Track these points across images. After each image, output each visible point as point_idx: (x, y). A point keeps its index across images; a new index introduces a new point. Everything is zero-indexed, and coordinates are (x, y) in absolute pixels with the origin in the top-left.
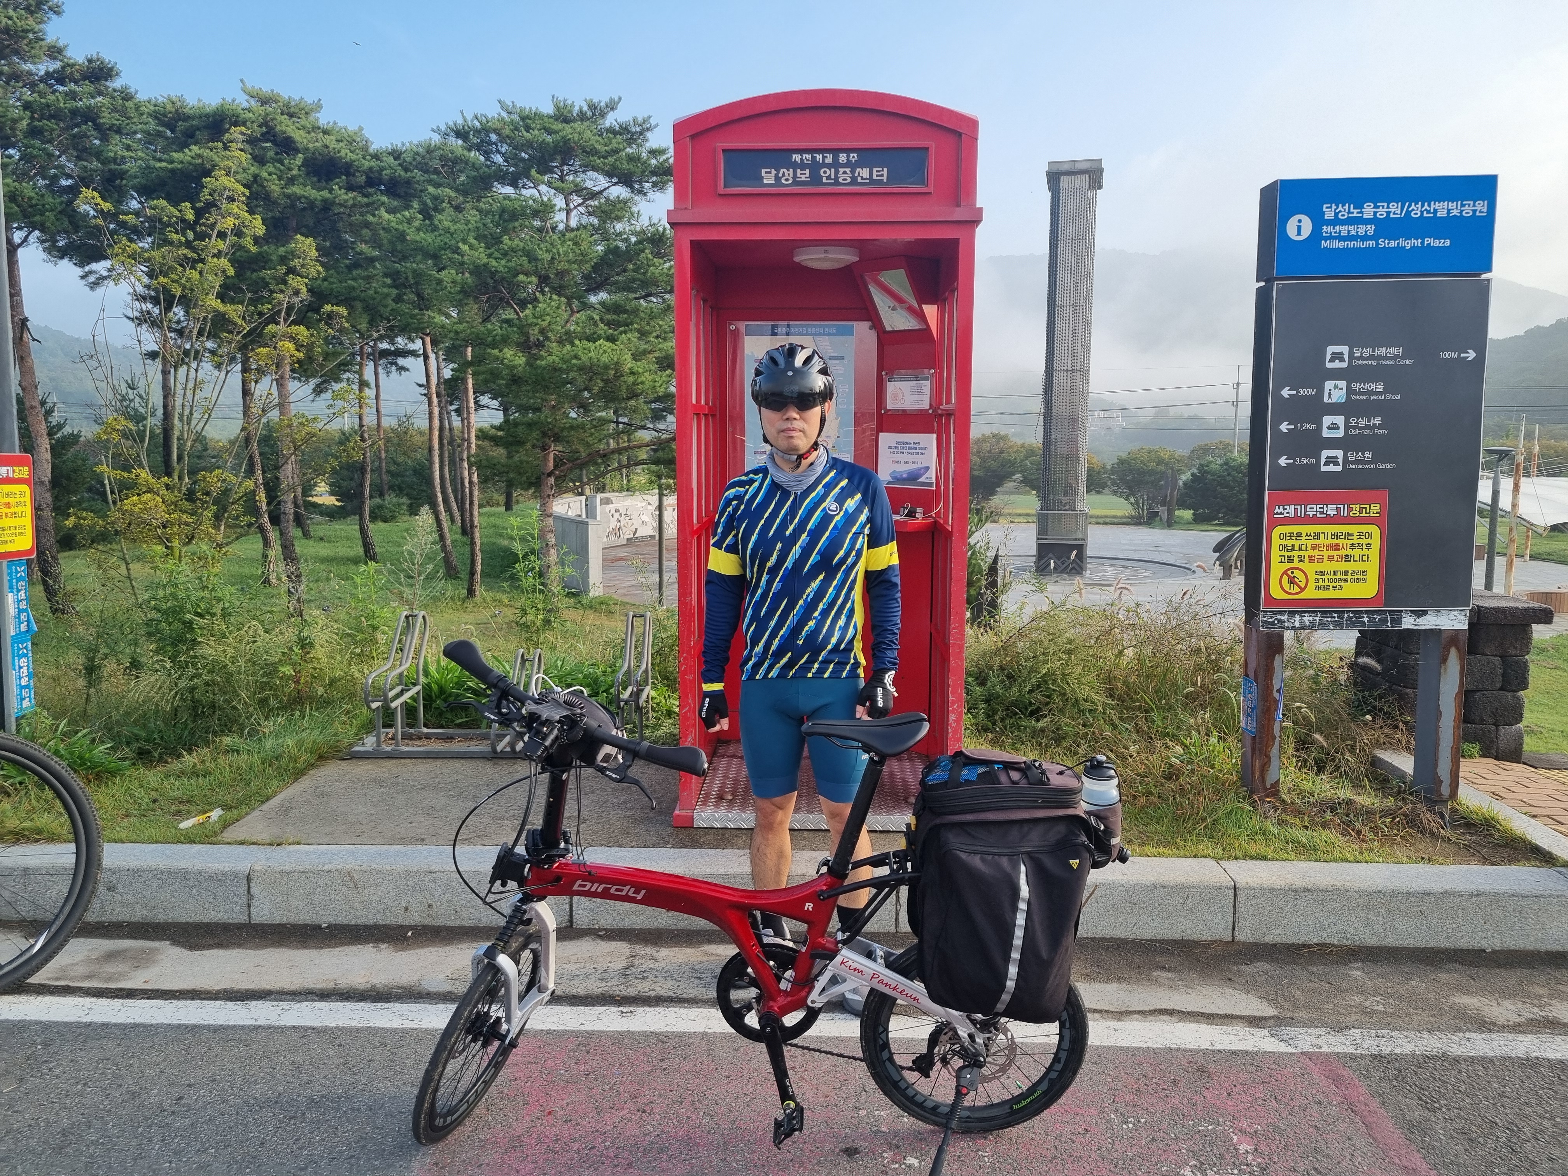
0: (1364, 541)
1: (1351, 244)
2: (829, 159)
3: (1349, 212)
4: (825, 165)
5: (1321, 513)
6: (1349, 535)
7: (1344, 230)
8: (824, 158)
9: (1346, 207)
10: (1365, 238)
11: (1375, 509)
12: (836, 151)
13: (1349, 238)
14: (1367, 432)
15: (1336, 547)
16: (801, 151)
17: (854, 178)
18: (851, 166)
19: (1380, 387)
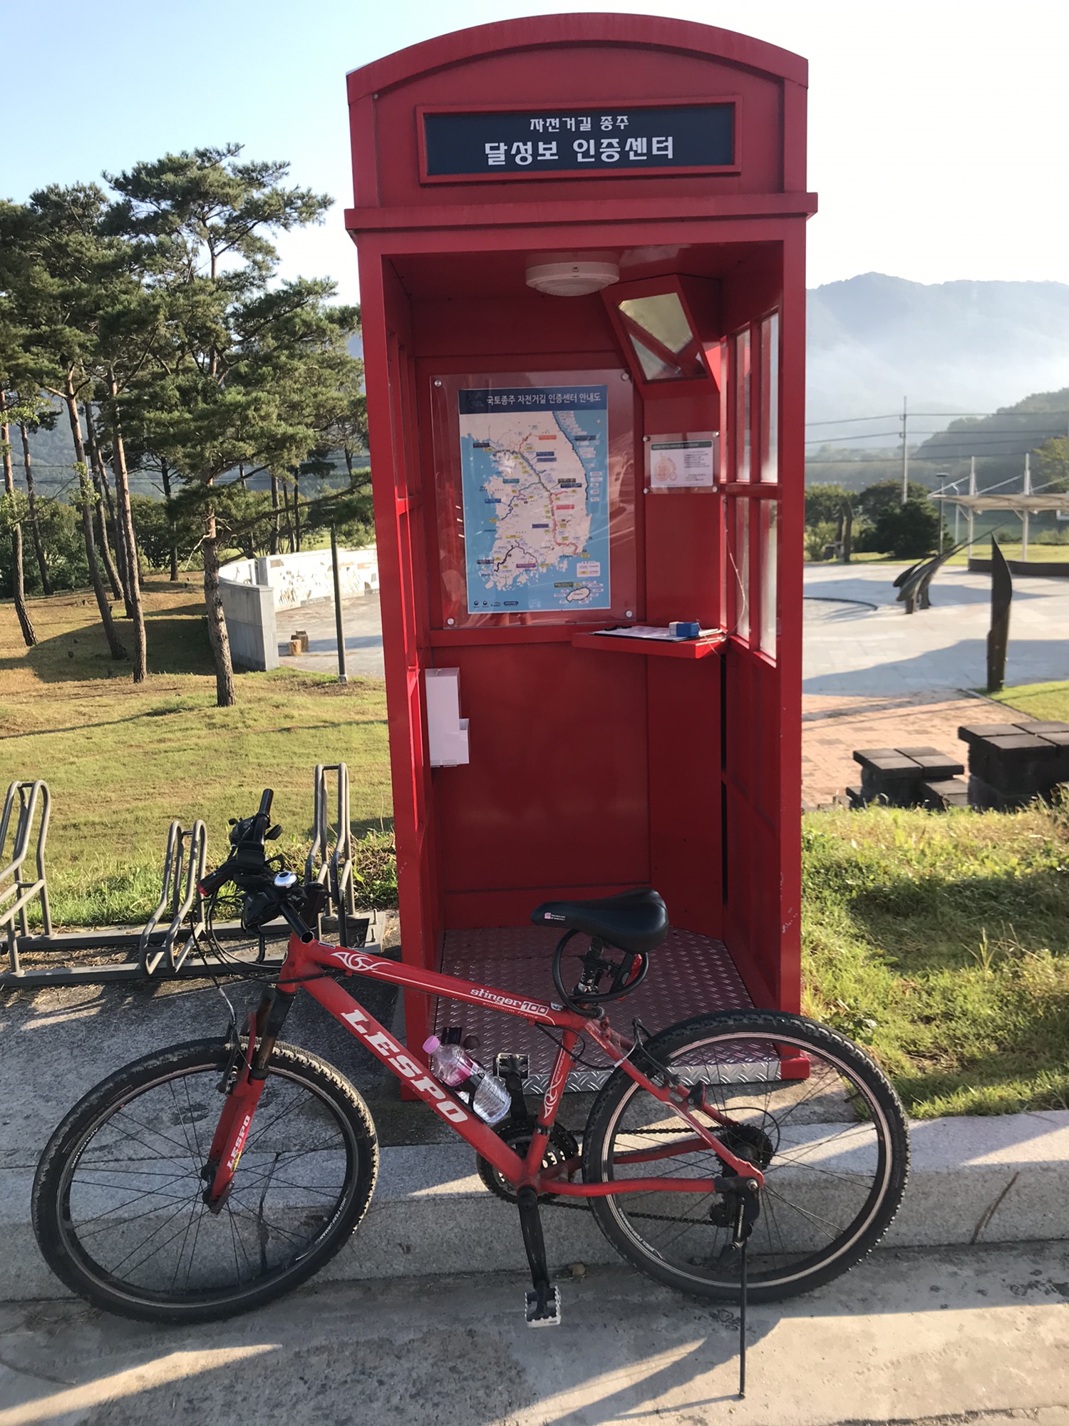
2: (586, 126)
8: (578, 123)
12: (596, 114)
16: (544, 114)
17: (624, 155)
18: (623, 136)
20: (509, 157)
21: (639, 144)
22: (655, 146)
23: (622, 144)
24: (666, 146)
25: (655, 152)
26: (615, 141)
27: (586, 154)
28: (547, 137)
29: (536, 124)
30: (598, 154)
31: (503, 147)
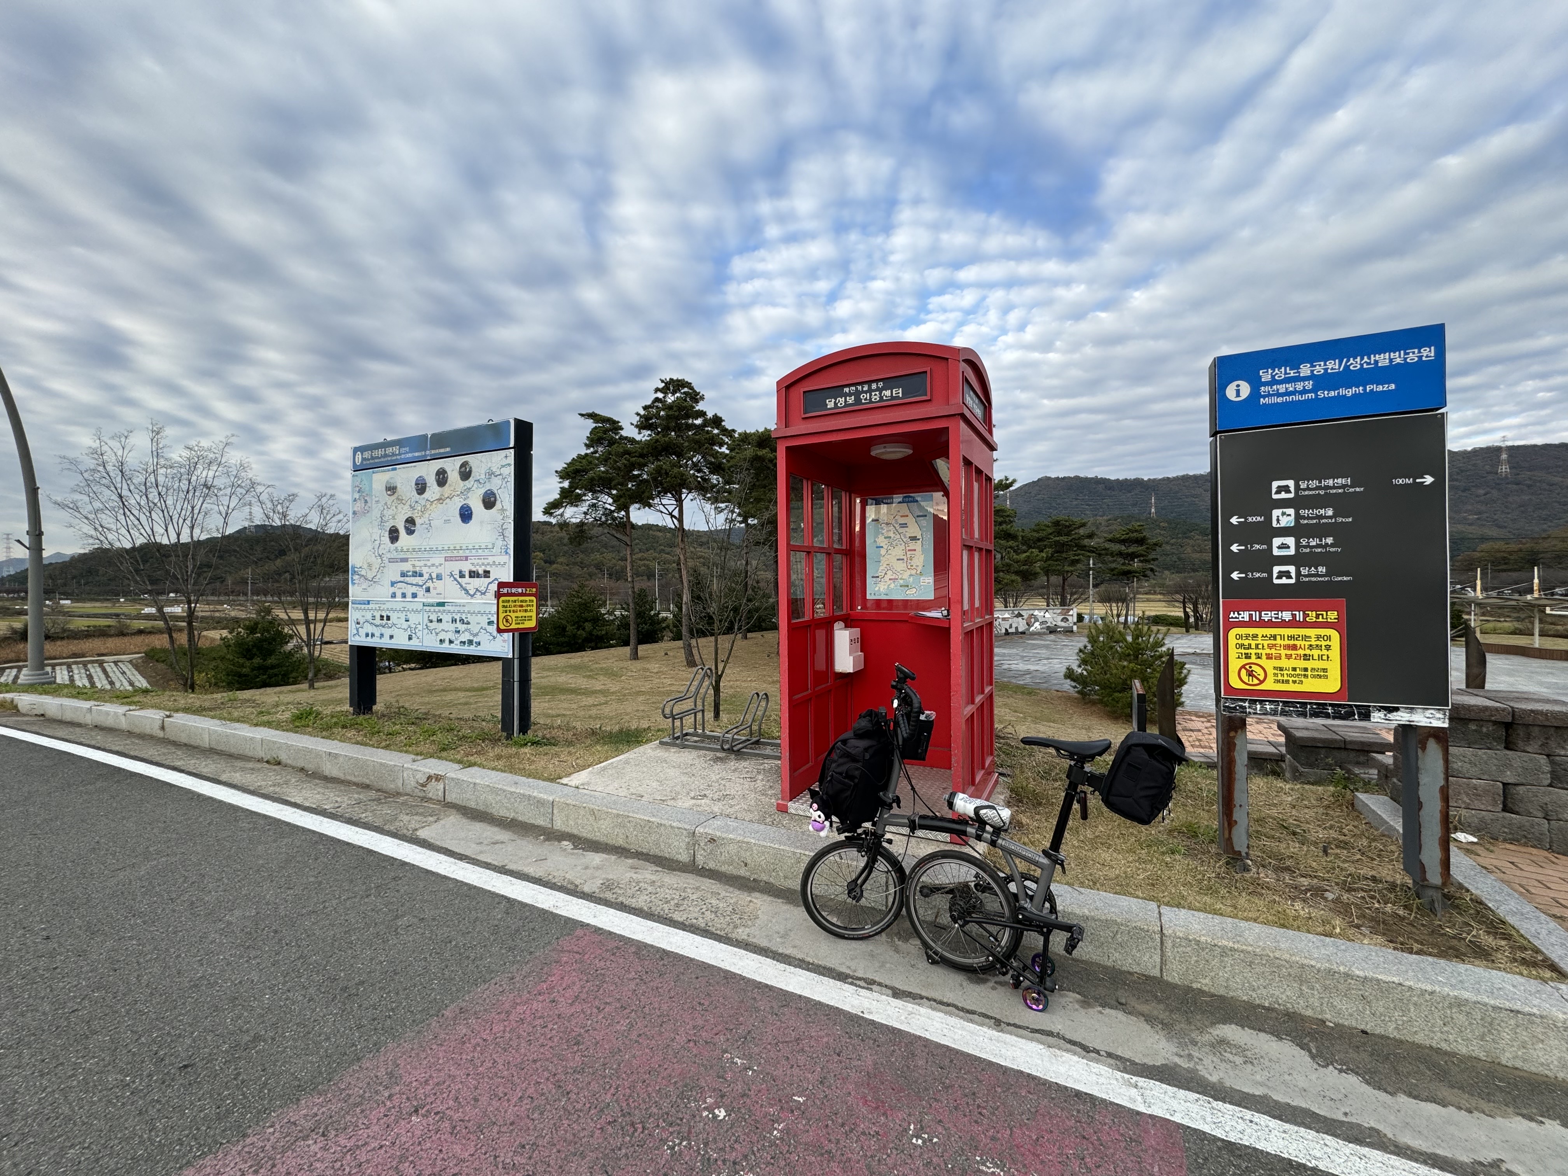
1: (1289, 399)
2: (866, 388)
3: (1286, 373)
4: (863, 392)
5: (1276, 618)
6: (1306, 638)
7: (1282, 388)
8: (863, 387)
10: (1304, 391)
11: (1332, 616)
12: (869, 383)
13: (1288, 393)
14: (1319, 550)
15: (1294, 647)
16: (848, 386)
17: (881, 397)
18: (880, 390)
19: (1330, 512)
20: (835, 404)
21: (888, 393)
22: (894, 392)
23: (880, 394)
24: (898, 392)
25: (894, 395)
26: (877, 393)
27: (866, 399)
28: (850, 394)
29: (846, 390)
30: (871, 398)
31: (833, 400)
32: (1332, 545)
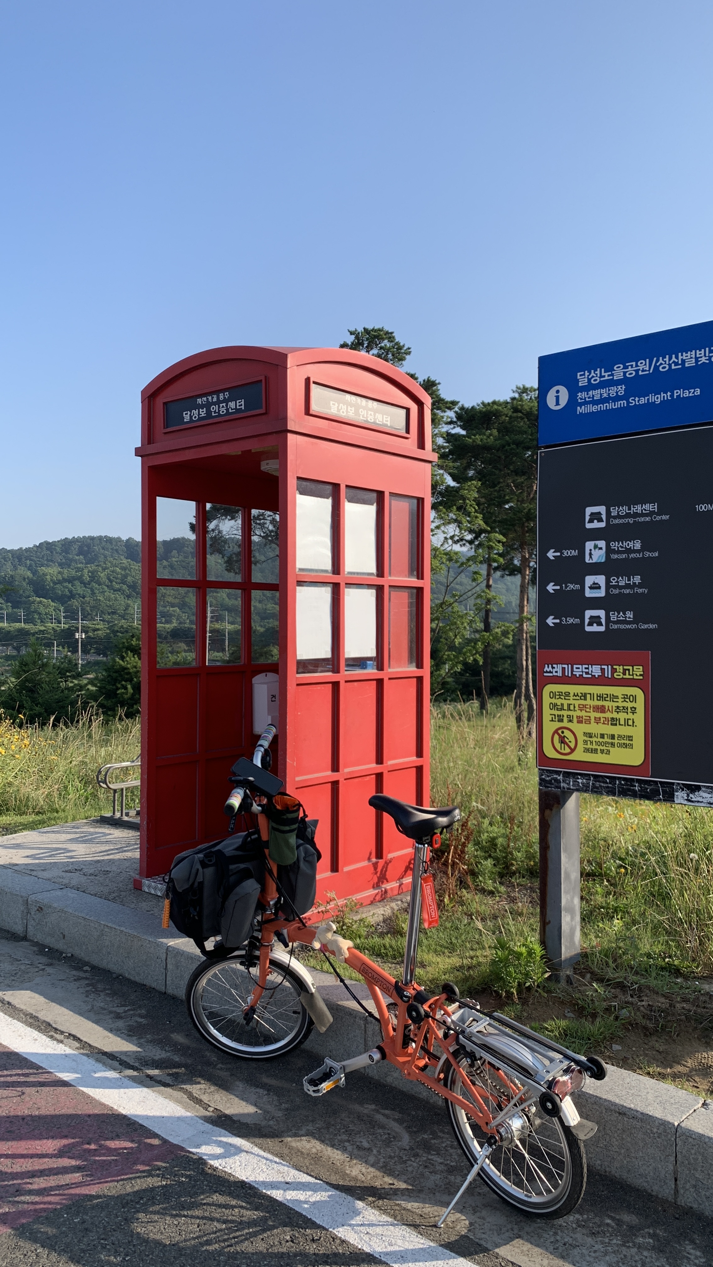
0: (630, 705)
1: (603, 407)
2: (215, 399)
3: (601, 376)
4: (213, 403)
5: (587, 673)
6: (614, 698)
7: (596, 394)
8: (212, 398)
9: (598, 372)
10: (617, 398)
11: (638, 671)
12: (218, 393)
13: (602, 401)
14: (627, 591)
15: (602, 709)
16: (201, 396)
17: (227, 410)
18: (226, 401)
19: (638, 545)
20: (191, 417)
21: (232, 405)
22: (238, 404)
23: (227, 405)
24: (241, 404)
25: (238, 407)
26: (224, 404)
27: (215, 412)
28: (202, 406)
29: (199, 401)
30: (219, 411)
31: (189, 413)
32: (640, 586)
